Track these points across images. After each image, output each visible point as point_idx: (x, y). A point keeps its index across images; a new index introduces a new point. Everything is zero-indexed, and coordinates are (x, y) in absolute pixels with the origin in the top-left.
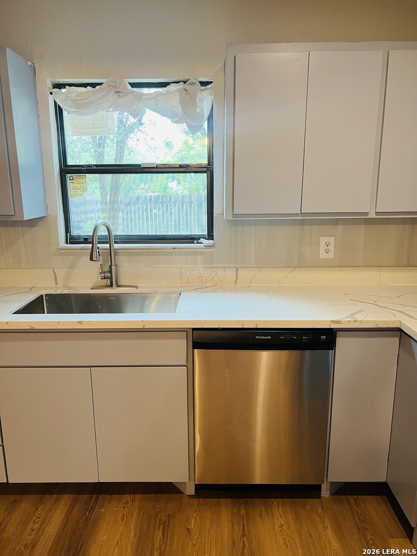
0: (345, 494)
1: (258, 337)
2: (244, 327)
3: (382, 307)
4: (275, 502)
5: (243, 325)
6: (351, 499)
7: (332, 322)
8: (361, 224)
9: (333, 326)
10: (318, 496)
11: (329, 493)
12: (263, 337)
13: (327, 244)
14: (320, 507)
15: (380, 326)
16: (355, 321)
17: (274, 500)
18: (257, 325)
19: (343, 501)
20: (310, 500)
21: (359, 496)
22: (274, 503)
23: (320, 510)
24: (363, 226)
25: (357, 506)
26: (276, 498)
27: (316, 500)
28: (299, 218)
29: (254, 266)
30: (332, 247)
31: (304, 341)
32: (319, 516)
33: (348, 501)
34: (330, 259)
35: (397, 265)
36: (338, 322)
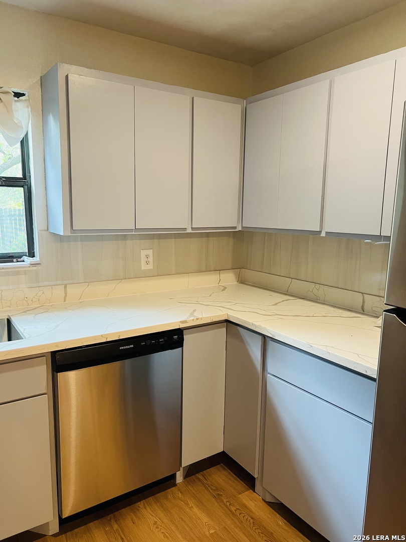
0: (194, 474)
1: (122, 348)
2: (108, 340)
3: (207, 305)
4: (141, 504)
5: (107, 338)
6: (199, 476)
7: (181, 322)
8: (172, 238)
9: (182, 326)
10: (175, 485)
11: (182, 477)
12: (127, 347)
13: (147, 256)
14: (180, 494)
15: (214, 320)
16: (197, 319)
17: (139, 503)
18: (119, 336)
19: (194, 480)
20: (169, 490)
21: (204, 472)
22: (140, 506)
23: (180, 495)
24: (173, 240)
25: (206, 480)
26: (140, 501)
27: (173, 488)
28: (133, 233)
29: (83, 281)
30: (151, 259)
31: (161, 343)
32: (181, 501)
33: (199, 480)
34: (150, 269)
35: (199, 271)
36: (185, 322)
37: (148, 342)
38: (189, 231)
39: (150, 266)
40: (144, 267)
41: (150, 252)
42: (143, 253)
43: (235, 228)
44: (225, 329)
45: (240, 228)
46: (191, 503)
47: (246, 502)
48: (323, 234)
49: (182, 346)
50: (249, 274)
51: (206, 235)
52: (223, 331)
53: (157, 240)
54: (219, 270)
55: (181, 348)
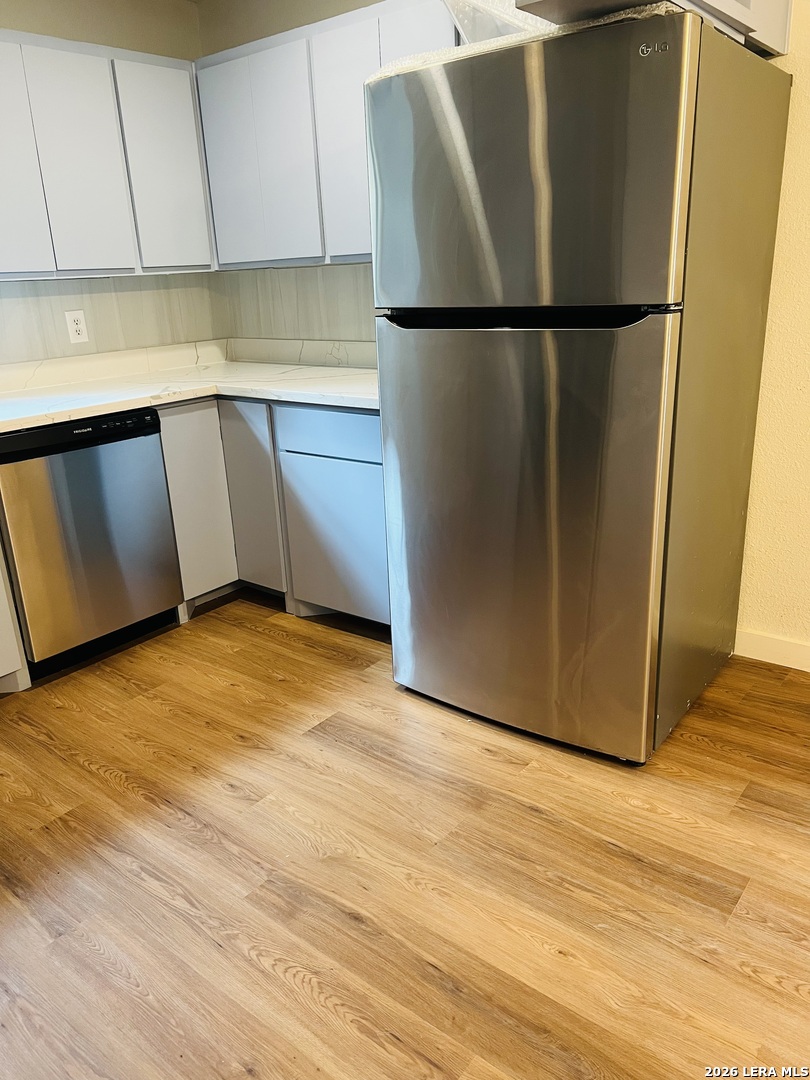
1: (77, 431)
2: (55, 422)
5: (53, 419)
7: (152, 398)
8: (111, 291)
9: (154, 403)
10: (177, 625)
11: (187, 616)
12: (83, 431)
13: (76, 322)
15: (198, 395)
16: (175, 393)
18: (70, 416)
20: (172, 631)
23: (188, 632)
24: (113, 294)
25: (221, 615)
27: (177, 628)
30: (82, 326)
31: (129, 426)
32: (191, 636)
34: (85, 343)
35: (163, 344)
36: (158, 397)
37: (111, 424)
38: (139, 272)
39: (84, 338)
40: (74, 339)
41: (80, 315)
42: (69, 316)
43: (209, 266)
44: (216, 409)
45: (215, 267)
46: (204, 636)
47: (275, 622)
48: (328, 261)
49: (158, 430)
50: (241, 345)
51: (164, 281)
52: (212, 412)
53: (88, 295)
54: (195, 341)
55: (158, 434)
